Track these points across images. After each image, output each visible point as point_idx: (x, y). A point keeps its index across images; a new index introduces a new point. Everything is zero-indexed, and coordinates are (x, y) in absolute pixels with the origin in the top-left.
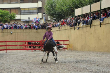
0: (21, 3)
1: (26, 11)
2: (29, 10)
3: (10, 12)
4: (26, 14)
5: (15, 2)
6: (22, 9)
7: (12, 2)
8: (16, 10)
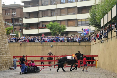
0: (78, 13)
1: (83, 23)
2: (86, 21)
3: (67, 24)
4: (83, 25)
5: (72, 13)
6: (78, 21)
7: (69, 14)
8: (74, 21)
